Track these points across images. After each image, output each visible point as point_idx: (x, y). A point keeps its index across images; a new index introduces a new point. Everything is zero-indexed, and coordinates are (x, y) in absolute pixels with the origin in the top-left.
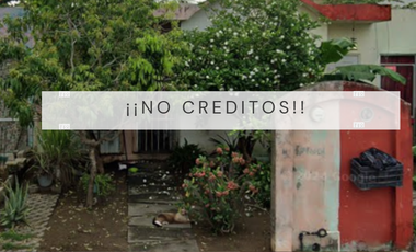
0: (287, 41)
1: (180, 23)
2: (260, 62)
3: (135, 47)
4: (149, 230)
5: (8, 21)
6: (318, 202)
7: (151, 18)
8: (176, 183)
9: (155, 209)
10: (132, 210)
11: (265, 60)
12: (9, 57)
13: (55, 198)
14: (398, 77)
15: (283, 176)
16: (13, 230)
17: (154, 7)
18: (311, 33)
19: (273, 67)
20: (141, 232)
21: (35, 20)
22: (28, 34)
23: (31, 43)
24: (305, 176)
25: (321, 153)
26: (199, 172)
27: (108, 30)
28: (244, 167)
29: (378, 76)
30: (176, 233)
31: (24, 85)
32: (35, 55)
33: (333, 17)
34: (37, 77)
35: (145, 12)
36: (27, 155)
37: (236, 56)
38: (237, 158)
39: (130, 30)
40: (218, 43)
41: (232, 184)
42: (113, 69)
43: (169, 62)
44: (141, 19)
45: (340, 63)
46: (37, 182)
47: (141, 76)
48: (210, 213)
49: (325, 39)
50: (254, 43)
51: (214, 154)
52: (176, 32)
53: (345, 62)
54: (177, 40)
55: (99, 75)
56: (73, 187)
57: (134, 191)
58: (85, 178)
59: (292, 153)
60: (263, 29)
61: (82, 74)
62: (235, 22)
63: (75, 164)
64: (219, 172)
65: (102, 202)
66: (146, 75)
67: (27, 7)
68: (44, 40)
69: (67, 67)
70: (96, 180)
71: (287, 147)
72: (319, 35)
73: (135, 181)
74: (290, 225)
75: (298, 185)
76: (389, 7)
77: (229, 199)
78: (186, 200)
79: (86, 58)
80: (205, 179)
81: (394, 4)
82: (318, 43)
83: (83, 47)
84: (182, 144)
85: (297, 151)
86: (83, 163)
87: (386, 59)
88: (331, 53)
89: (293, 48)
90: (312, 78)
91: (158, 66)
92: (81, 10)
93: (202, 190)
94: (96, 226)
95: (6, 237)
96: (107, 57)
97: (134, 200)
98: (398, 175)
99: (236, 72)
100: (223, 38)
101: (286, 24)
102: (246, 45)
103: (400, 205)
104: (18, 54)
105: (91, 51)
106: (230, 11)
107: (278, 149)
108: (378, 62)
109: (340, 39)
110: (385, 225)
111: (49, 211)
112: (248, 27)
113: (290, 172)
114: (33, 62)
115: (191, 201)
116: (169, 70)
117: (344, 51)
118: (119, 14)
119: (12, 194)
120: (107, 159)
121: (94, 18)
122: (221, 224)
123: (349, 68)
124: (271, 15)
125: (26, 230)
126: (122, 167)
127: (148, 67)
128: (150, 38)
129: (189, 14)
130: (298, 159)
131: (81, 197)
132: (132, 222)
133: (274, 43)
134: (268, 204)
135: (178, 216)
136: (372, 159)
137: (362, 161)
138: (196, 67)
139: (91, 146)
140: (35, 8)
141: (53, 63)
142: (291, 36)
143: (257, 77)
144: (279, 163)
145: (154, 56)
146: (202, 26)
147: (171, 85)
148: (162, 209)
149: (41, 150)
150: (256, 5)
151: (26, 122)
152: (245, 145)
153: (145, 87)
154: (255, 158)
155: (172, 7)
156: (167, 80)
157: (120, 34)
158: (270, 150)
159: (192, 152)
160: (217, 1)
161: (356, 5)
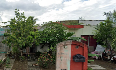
0: (60, 33)
1: (38, 29)
3: (29, 34)
4: (31, 66)
5: (7, 30)
6: (66, 64)
7: (32, 29)
9: (32, 63)
10: (28, 63)
11: (55, 36)
13: (15, 60)
14: (85, 40)
15: (58, 58)
16: (8, 65)
17: (33, 27)
18: (65, 31)
19: (56, 37)
20: (30, 67)
21: (12, 29)
22: (11, 32)
23: (11, 33)
24: (63, 58)
25: (66, 54)
26: (41, 57)
27: (24, 31)
28: (50, 56)
29: (80, 40)
30: (37, 67)
32: (12, 35)
33: (70, 28)
34: (12, 39)
35: (31, 28)
36: (10, 52)
37: (49, 36)
38: (49, 54)
40: (45, 33)
41: (48, 59)
42: (25, 38)
43: (36, 37)
44: (30, 29)
45: (71, 37)
46: (12, 57)
47: (30, 39)
48: (43, 64)
49: (68, 32)
50: (53, 33)
51: (44, 54)
52: (37, 31)
54: (37, 33)
55: (23, 39)
56: (18, 58)
57: (29, 59)
58: (20, 57)
59: (60, 54)
60: (54, 30)
61: (20, 39)
62: (49, 29)
63: (18, 54)
64: (45, 57)
65: (23, 61)
66: (31, 39)
67: (10, 27)
68: (13, 33)
69: (17, 37)
70: (22, 57)
71: (59, 53)
72: (67, 31)
73: (29, 58)
74: (59, 68)
75: (61, 60)
76: (83, 25)
77: (47, 62)
78: (38, 62)
79: (20, 36)
80: (42, 58)
81: (84, 25)
82: (66, 33)
83: (20, 34)
84: (38, 51)
85: (61, 54)
86: (20, 54)
88: (69, 35)
89: (61, 34)
90: (65, 40)
91: (34, 37)
92: (20, 28)
93: (41, 60)
94: (22, 65)
95: (7, 66)
96: (24, 36)
97: (29, 61)
99: (49, 38)
100: (46, 32)
101: (59, 29)
102: (51, 33)
103: (84, 66)
104: (9, 35)
105: (21, 35)
106: (48, 27)
107: (57, 53)
108: (80, 37)
109: (71, 32)
111: (14, 62)
112: (51, 30)
113: (60, 58)
114: (11, 37)
115: (39, 62)
116: (36, 38)
117: (72, 34)
118: (27, 28)
120: (24, 54)
121: (22, 29)
122: (45, 66)
123: (73, 38)
124: (56, 28)
125: (10, 65)
126: (27, 55)
127: (32, 37)
128: (32, 32)
129: (40, 28)
130: (61, 55)
131: (19, 60)
132: (28, 65)
133: (57, 33)
134: (55, 63)
135: (37, 64)
136: (78, 56)
137: (76, 56)
138: (41, 37)
139: (21, 51)
140: (12, 28)
141: (15, 37)
142: (60, 32)
143: (53, 39)
144: (57, 56)
145: (33, 36)
146: (42, 30)
147: (36, 41)
148: (34, 63)
149: (12, 52)
150: (53, 26)
151: (10, 47)
152: (50, 52)
153: (31, 41)
154: (52, 55)
155: (36, 27)
156: (35, 40)
157: (26, 32)
158: (56, 53)
159: (40, 53)
160: (45, 25)
161: (75, 25)
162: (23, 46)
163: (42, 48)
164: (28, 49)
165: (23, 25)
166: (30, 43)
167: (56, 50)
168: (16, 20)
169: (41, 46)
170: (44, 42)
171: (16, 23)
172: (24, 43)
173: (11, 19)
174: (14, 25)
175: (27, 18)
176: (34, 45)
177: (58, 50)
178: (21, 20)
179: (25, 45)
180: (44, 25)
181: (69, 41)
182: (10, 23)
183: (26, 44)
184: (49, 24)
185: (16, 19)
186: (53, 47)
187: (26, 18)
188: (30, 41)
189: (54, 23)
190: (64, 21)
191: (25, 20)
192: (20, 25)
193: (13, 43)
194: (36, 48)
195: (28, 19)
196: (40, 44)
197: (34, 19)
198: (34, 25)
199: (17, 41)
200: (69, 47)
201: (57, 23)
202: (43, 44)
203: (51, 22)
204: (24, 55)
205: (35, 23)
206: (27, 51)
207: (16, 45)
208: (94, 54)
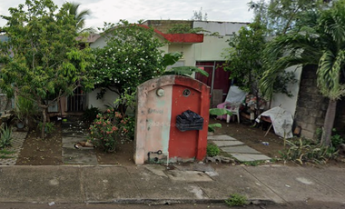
0: (146, 54)
1: (90, 44)
2: (132, 65)
3: (66, 57)
4: (72, 150)
6: (159, 137)
7: (74, 41)
8: (86, 127)
9: (76, 140)
10: (64, 140)
11: (134, 64)
13: (25, 134)
14: (205, 73)
15: (141, 125)
16: (5, 149)
17: (76, 35)
18: (159, 49)
19: (138, 67)
20: (69, 151)
21: (14, 42)
22: (11, 50)
23: (12, 55)
24: (152, 124)
25: (161, 112)
26: (98, 122)
27: (52, 48)
28: (121, 119)
29: (194, 73)
30: (86, 152)
31: (9, 77)
32: (14, 61)
33: (172, 40)
34: (15, 73)
35: (71, 38)
36: (11, 112)
37: (119, 62)
38: (118, 114)
39: (63, 48)
40: (110, 55)
41: (115, 128)
42: (55, 68)
43: (84, 65)
44: (69, 42)
45: (174, 66)
46: (16, 126)
47: (69, 72)
48: (103, 142)
49: (167, 53)
50: (129, 55)
51: (106, 112)
52: (87, 49)
53: (177, 65)
54: (88, 53)
55: (47, 72)
56: (34, 128)
57: (65, 131)
58: (40, 124)
59: (146, 112)
60: (134, 47)
61: (38, 71)
62: (119, 43)
63: (35, 117)
64: (108, 122)
65: (49, 136)
66: (72, 72)
67: (10, 36)
68: (19, 53)
69: (31, 67)
70: (46, 125)
71: (144, 109)
72: (164, 50)
73: (66, 126)
74: (143, 148)
75: (149, 129)
76: (202, 35)
77: (113, 135)
78: (91, 136)
79: (40, 63)
80: (101, 125)
81: (205, 33)
82: (163, 55)
83: (39, 57)
84: (90, 107)
85: (149, 111)
86: (39, 117)
87: (199, 63)
88: (169, 60)
89: (149, 57)
90: (158, 73)
91: (78, 67)
92: (38, 37)
93: (99, 131)
94: (46, 148)
95: (2, 152)
96: (51, 62)
97: (65, 135)
98: (201, 124)
99: (118, 70)
100: (112, 52)
101: (146, 44)
102: (124, 56)
103: (201, 139)
104: (5, 61)
105: (43, 59)
106: (116, 37)
107: (139, 110)
108: (194, 65)
109: (175, 52)
110: (192, 149)
111: (23, 140)
112: (126, 46)
113: (145, 122)
114: (13, 65)
115: (94, 136)
116: (84, 69)
117: (177, 59)
118: (58, 39)
119: (4, 132)
120: (51, 115)
121: (43, 41)
122: (109, 147)
123: (178, 68)
124: (138, 39)
125: (12, 149)
126: (59, 119)
127: (73, 67)
128: (74, 52)
129: (95, 39)
130: (149, 115)
131: (39, 134)
132: (64, 146)
133: (139, 55)
134: (133, 138)
135: (87, 143)
136: (188, 115)
137: (182, 116)
138: (98, 67)
139: (43, 108)
140: (13, 36)
141: (23, 65)
142: (149, 50)
143: (130, 73)
144: (139, 117)
145: (76, 62)
146: (102, 45)
147: (85, 77)
148: (79, 140)
149: (18, 110)
150: (131, 34)
151: (10, 96)
152: (122, 108)
153: (71, 78)
154: (127, 115)
155: (86, 35)
156: (82, 74)
157: (58, 50)
158: (135, 111)
159: (94, 112)
160: (110, 32)
161: (185, 33)
162: (48, 92)
163: (100, 96)
164: (64, 100)
165: (48, 30)
166: (70, 83)
167: (135, 101)
168: (27, 11)
169: (98, 91)
170: (107, 79)
171: (25, 24)
172: (51, 84)
173: (11, 10)
174: (19, 27)
175: (60, 7)
176: (78, 90)
177: (142, 100)
178: (40, 13)
179: (53, 91)
180: (107, 32)
181: (168, 77)
182: (6, 21)
183: (58, 87)
184: (120, 28)
185: (26, 9)
186: (130, 92)
187: (57, 7)
188: (67, 79)
189: (133, 26)
190: (159, 22)
191: (52, 14)
192: (39, 29)
193: (20, 85)
194: (85, 98)
195: (61, 12)
196: (96, 86)
197: (79, 11)
198: (79, 31)
199: (30, 79)
200: (168, 93)
201: (140, 26)
202: (105, 87)
203: (126, 23)
204: (53, 118)
205: (81, 25)
206: (60, 107)
207: (28, 91)
208: (221, 110)
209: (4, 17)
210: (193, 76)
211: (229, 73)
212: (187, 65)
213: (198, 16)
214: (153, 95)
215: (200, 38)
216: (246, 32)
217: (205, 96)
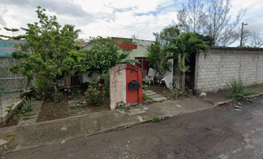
1: (82, 47)
3: (68, 54)
4: (75, 107)
5: (21, 45)
6: (121, 95)
7: (73, 46)
8: (83, 93)
9: (76, 101)
10: (69, 102)
11: (106, 58)
12: (22, 57)
13: (43, 101)
14: (139, 63)
15: (112, 89)
16: (27, 113)
17: (74, 43)
18: (118, 51)
19: (109, 60)
20: (72, 108)
21: (32, 45)
22: (29, 49)
23: (31, 52)
24: (118, 88)
25: (121, 82)
26: (89, 90)
27: (59, 49)
28: (102, 87)
29: (134, 62)
30: (83, 107)
31: (29, 66)
32: (32, 57)
33: (124, 47)
34: (33, 64)
35: (71, 44)
36: (31, 89)
37: (99, 57)
38: (100, 85)
39: (66, 49)
40: (94, 54)
41: (99, 92)
42: (61, 61)
43: (79, 59)
44: (70, 46)
46: (35, 97)
47: (71, 63)
48: (93, 100)
49: (122, 53)
50: (104, 54)
51: (94, 84)
52: (81, 50)
53: (126, 59)
54: (81, 52)
55: (56, 63)
56: (49, 97)
57: (70, 97)
58: (53, 94)
59: (114, 83)
60: (106, 50)
61: (50, 62)
62: (98, 48)
63: (49, 90)
64: (95, 89)
65: (59, 101)
67: (28, 41)
68: (36, 52)
69: (45, 60)
70: (57, 94)
71: (113, 81)
72: (120, 52)
73: (70, 94)
74: (114, 101)
75: (116, 91)
76: (136, 45)
77: (98, 96)
78: (86, 98)
79: (52, 58)
80: (91, 91)
82: (120, 54)
83: (50, 54)
84: (84, 82)
85: (116, 82)
86: (53, 90)
87: (136, 58)
88: (123, 57)
89: (114, 55)
90: (119, 63)
91: (76, 60)
92: (49, 42)
93: (90, 95)
95: (25, 116)
96: (59, 57)
97: (70, 99)
98: (139, 86)
99: (99, 62)
100: (95, 52)
101: (112, 49)
102: (101, 54)
103: (140, 93)
104: (26, 56)
105: (53, 55)
106: (97, 45)
107: (111, 82)
108: (134, 59)
109: (125, 53)
110: (136, 99)
112: (102, 49)
113: (114, 87)
114: (32, 59)
116: (79, 61)
117: (126, 56)
118: (62, 44)
119: (26, 102)
120: (60, 88)
121: (53, 45)
122: (96, 103)
123: (128, 60)
124: (108, 46)
125: (32, 113)
127: (73, 60)
128: (73, 52)
129: (85, 45)
130: (116, 84)
131: (52, 100)
132: (70, 106)
133: (109, 54)
134: (108, 96)
135: (84, 102)
136: (133, 83)
137: (131, 83)
138: (87, 60)
139: (55, 84)
140: (31, 41)
141: (39, 59)
142: (113, 52)
143: (105, 63)
144: (111, 85)
145: (75, 57)
146: (89, 48)
147: (80, 66)
148: (78, 101)
149: (36, 87)
150: (104, 43)
151: (30, 78)
152: (102, 81)
153: (72, 66)
154: (105, 85)
155: (79, 43)
156: (79, 64)
157: (63, 50)
158: (109, 82)
159: (87, 84)
160: (93, 42)
161: (129, 44)
162: (57, 75)
163: (90, 76)
164: (68, 79)
165: (56, 38)
166: (71, 69)
167: (109, 77)
168: (40, 27)
169: (89, 73)
170: (93, 66)
171: (40, 34)
172: (59, 70)
173: (29, 25)
174: (35, 36)
175: (63, 26)
176: (77, 73)
177: (112, 76)
178: (50, 28)
179: (61, 74)
180: (91, 42)
181: (123, 64)
182: (26, 32)
183: (64, 72)
184: (98, 40)
185: (40, 25)
186: (105, 73)
187: (60, 26)
188: (70, 67)
189: (105, 40)
190: (117, 38)
191: (58, 30)
192: (49, 38)
193: (37, 71)
194: (81, 77)
195: (64, 29)
196: (87, 70)
197: (75, 29)
198: (75, 40)
199: (44, 67)
200: (124, 72)
201: (108, 40)
202: (92, 71)
203: (101, 38)
204: (62, 90)
205: (76, 37)
206: (66, 83)
207: (43, 75)
208: (147, 79)
209: (24, 29)
210: (134, 64)
211: (148, 62)
212: (131, 59)
213: (134, 37)
214: (117, 73)
215: (135, 47)
216: (153, 45)
217: (140, 73)
